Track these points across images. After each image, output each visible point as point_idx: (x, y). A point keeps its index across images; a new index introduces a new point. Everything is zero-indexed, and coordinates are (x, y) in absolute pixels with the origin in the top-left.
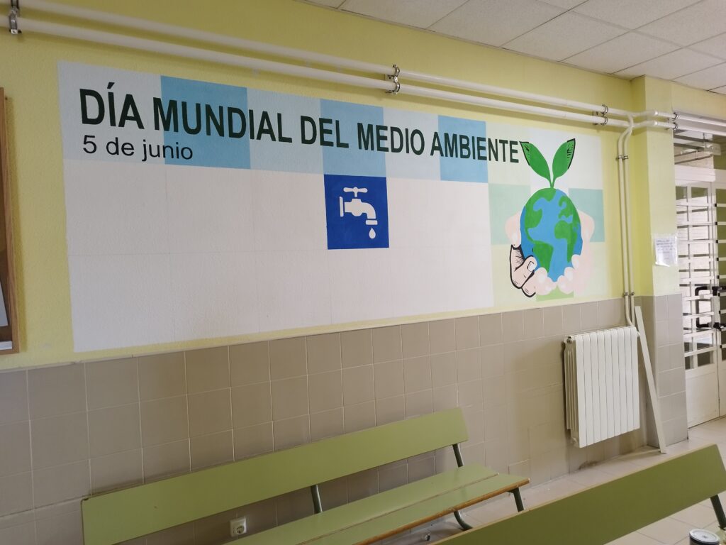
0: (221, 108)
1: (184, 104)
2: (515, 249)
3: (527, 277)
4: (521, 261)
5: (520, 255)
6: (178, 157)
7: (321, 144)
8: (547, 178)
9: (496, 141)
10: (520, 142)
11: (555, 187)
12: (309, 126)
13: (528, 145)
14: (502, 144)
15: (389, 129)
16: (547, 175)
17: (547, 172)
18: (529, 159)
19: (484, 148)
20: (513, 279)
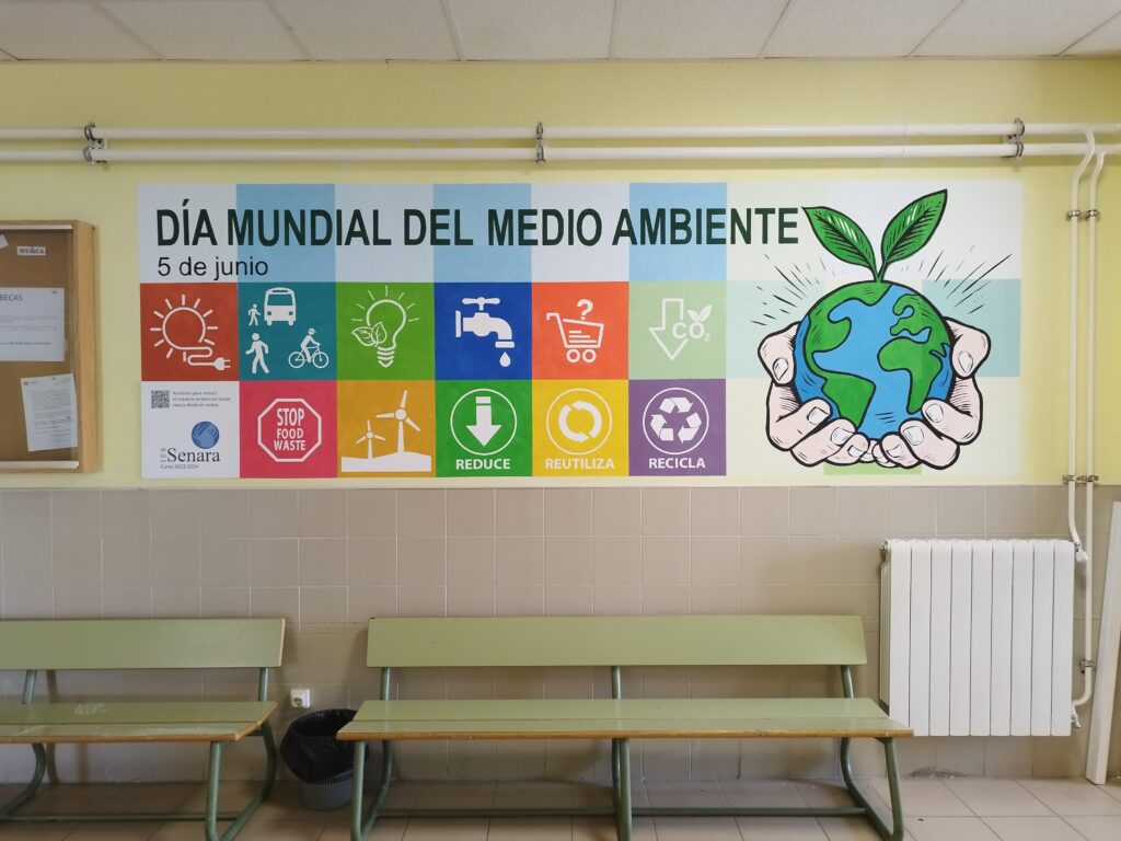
0: (303, 213)
1: (261, 213)
2: (778, 385)
3: (805, 435)
4: (794, 406)
5: (792, 396)
6: (252, 273)
7: (432, 244)
8: (864, 263)
9: (749, 211)
10: (804, 209)
11: (886, 278)
12: (415, 221)
13: (822, 211)
14: (761, 216)
15: (540, 214)
16: (865, 260)
17: (867, 256)
18: (822, 236)
19: (721, 225)
20: (771, 434)
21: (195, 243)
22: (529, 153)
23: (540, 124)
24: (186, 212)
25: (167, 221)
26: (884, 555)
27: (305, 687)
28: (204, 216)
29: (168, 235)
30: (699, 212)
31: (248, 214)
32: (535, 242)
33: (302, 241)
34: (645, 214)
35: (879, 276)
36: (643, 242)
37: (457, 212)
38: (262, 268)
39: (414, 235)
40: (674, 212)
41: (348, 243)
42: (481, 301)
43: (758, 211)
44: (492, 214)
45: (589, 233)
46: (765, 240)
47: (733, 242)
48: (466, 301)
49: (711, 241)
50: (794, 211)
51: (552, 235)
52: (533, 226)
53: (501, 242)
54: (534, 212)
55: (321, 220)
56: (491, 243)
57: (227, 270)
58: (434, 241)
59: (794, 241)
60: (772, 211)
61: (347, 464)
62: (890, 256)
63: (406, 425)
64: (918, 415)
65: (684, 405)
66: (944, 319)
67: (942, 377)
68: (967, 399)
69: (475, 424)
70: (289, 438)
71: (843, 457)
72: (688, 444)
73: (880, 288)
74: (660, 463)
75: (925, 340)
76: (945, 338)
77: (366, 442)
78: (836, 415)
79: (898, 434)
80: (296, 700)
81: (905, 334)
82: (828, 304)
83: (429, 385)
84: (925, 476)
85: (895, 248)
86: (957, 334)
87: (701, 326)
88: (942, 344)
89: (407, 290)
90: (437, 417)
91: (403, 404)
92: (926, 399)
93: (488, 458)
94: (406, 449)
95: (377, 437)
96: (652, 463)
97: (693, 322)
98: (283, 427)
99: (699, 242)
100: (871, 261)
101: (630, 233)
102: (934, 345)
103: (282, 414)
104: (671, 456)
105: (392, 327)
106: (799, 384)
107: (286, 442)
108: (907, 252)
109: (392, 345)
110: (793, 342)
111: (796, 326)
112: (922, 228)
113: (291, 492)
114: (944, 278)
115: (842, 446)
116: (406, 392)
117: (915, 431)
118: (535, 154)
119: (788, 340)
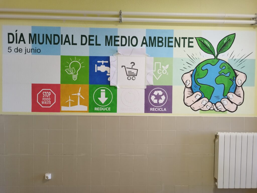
0: (51, 35)
1: (39, 35)
2: (187, 88)
3: (194, 102)
4: (191, 94)
5: (191, 91)
6: (36, 52)
7: (89, 45)
8: (212, 54)
9: (180, 38)
10: (195, 38)
11: (218, 58)
12: (84, 38)
13: (200, 38)
14: (183, 39)
15: (120, 37)
16: (212, 53)
17: (213, 52)
18: (200, 45)
19: (172, 42)
20: (185, 102)
21: (19, 43)
22: (117, 19)
23: (121, 11)
24: (16, 34)
25: (11, 36)
26: (216, 136)
27: (49, 173)
28: (22, 35)
29: (11, 40)
30: (166, 38)
31: (35, 35)
32: (118, 45)
33: (51, 43)
34: (150, 38)
35: (216, 57)
36: (150, 46)
37: (96, 36)
38: (39, 51)
39: (84, 42)
40: (159, 38)
41: (64, 44)
42: (103, 62)
43: (182, 38)
44: (106, 37)
45: (134, 43)
46: (184, 46)
47: (175, 47)
48: (98, 62)
49: (169, 46)
50: (193, 38)
51: (124, 43)
52: (118, 41)
53: (109, 45)
54: (119, 37)
55: (56, 37)
56: (106, 45)
57: (29, 51)
58: (90, 44)
59: (192, 47)
60: (186, 38)
61: (63, 108)
62: (219, 52)
63: (80, 97)
64: (226, 97)
65: (160, 93)
66: (234, 70)
67: (233, 86)
68: (240, 92)
69: (100, 97)
70: (46, 100)
71: (205, 108)
72: (161, 104)
73: (216, 60)
74: (153, 109)
75: (228, 76)
76: (234, 75)
77: (69, 102)
78: (203, 96)
79: (221, 102)
80: (47, 177)
81: (223, 74)
82: (201, 65)
83: (87, 86)
84: (228, 114)
85: (221, 49)
86: (237, 74)
87: (166, 70)
88: (233, 77)
89: (81, 58)
90: (89, 95)
91: (79, 91)
92: (229, 92)
93: (104, 107)
94: (80, 104)
95: (72, 100)
96: (151, 109)
97: (164, 69)
98: (44, 97)
99: (165, 46)
100: (214, 53)
101: (146, 43)
102: (231, 77)
103: (44, 93)
104: (157, 107)
105: (77, 69)
106: (193, 87)
107: (45, 102)
108: (224, 51)
109: (77, 74)
110: (191, 75)
111: (192, 71)
112: (228, 44)
113: (47, 116)
114: (234, 58)
115: (205, 105)
116: (80, 88)
117: (225, 101)
118: (119, 19)
119: (190, 75)
